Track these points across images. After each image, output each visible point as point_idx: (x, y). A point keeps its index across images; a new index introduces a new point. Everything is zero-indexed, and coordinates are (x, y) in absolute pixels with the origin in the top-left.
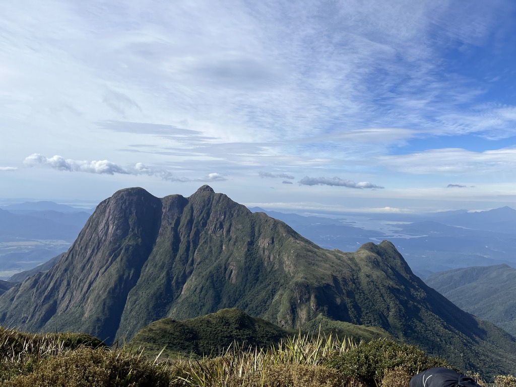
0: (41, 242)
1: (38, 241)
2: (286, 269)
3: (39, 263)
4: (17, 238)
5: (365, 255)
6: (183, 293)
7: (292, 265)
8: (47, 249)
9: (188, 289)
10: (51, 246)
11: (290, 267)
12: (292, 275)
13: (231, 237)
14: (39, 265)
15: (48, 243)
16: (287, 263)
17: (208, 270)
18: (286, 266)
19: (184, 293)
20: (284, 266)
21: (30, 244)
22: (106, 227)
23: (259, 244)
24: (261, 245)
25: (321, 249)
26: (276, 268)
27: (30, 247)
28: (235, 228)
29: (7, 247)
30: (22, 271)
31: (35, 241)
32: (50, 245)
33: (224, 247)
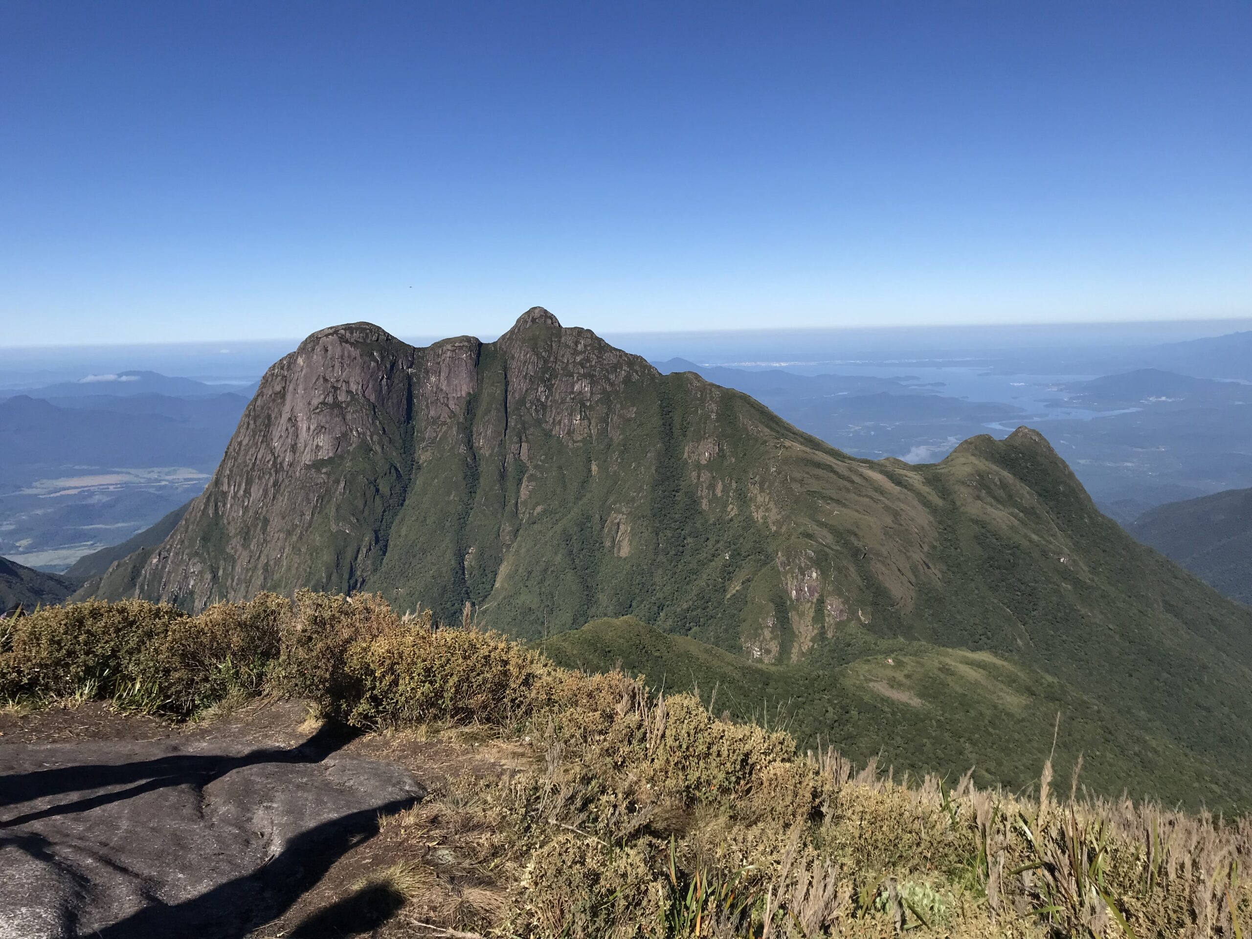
0: (137, 476)
1: (129, 473)
2: (758, 516)
3: (139, 528)
4: (77, 467)
5: (968, 469)
6: (497, 585)
7: (772, 505)
8: (152, 490)
9: (510, 577)
10: (163, 483)
11: (767, 510)
12: (774, 528)
13: (611, 439)
14: (140, 531)
15: (155, 476)
16: (760, 499)
17: (558, 528)
18: (758, 507)
19: (502, 587)
20: (753, 508)
21: (111, 480)
22: (291, 430)
23: (686, 455)
24: (689, 457)
25: (850, 458)
26: (733, 514)
27: (111, 488)
28: (620, 416)
29: (56, 491)
30: (99, 549)
31: (122, 473)
32: (160, 481)
33: (594, 468)
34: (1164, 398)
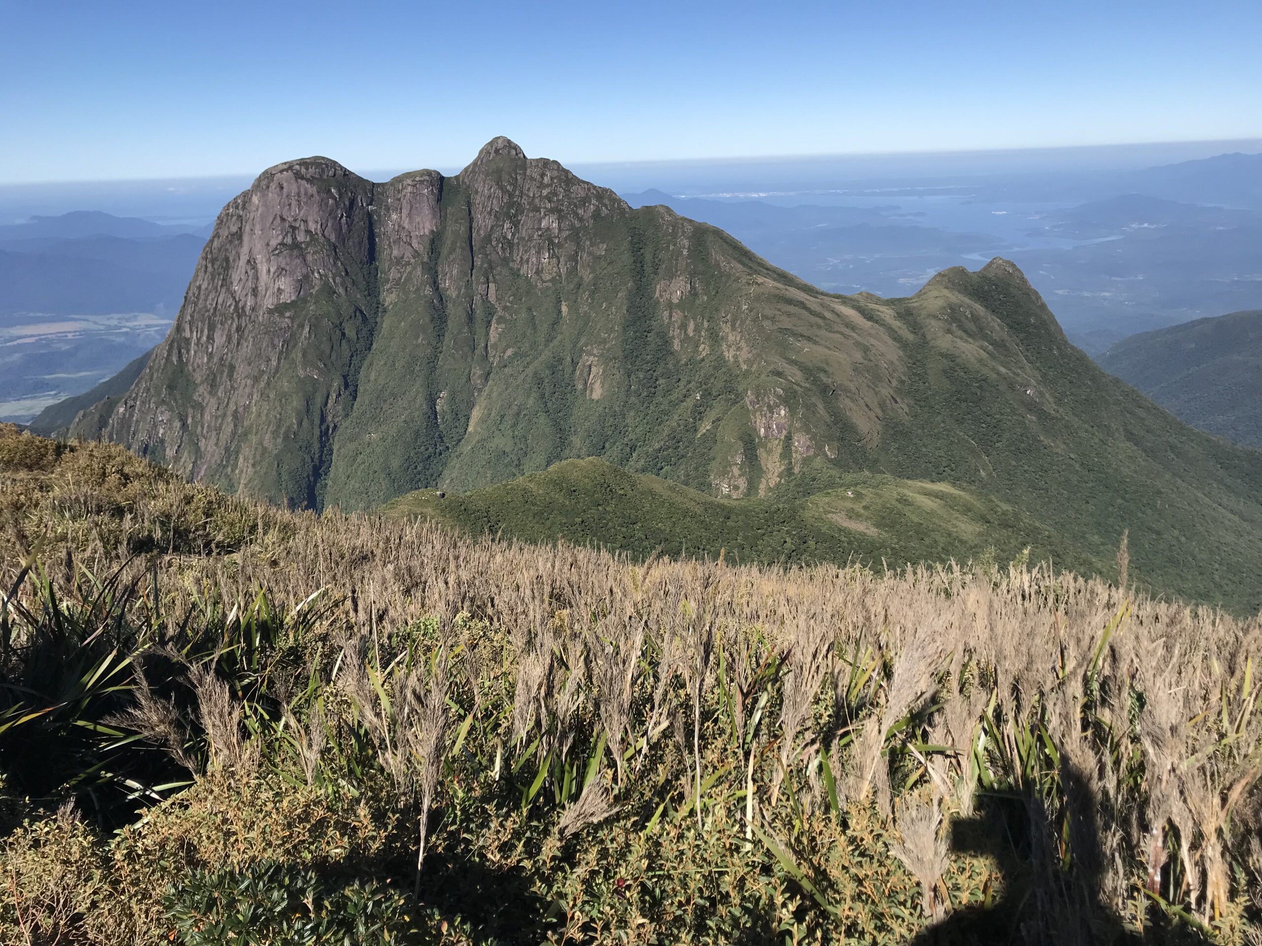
0: (95, 323)
1: (87, 320)
2: (729, 355)
3: (103, 377)
4: (31, 314)
5: (940, 303)
6: (470, 429)
7: (743, 344)
8: (112, 338)
9: (483, 420)
10: (124, 330)
11: (739, 349)
12: (744, 367)
13: (581, 278)
14: (104, 380)
15: (114, 322)
16: (731, 338)
17: (530, 371)
18: (729, 346)
19: (476, 431)
20: (724, 347)
21: (69, 328)
22: (251, 273)
23: (657, 294)
24: (661, 296)
25: (823, 294)
26: (704, 354)
27: (70, 336)
28: (589, 254)
29: (12, 339)
30: (63, 399)
31: (79, 320)
32: (120, 328)
33: (564, 309)
34: (1146, 225)
